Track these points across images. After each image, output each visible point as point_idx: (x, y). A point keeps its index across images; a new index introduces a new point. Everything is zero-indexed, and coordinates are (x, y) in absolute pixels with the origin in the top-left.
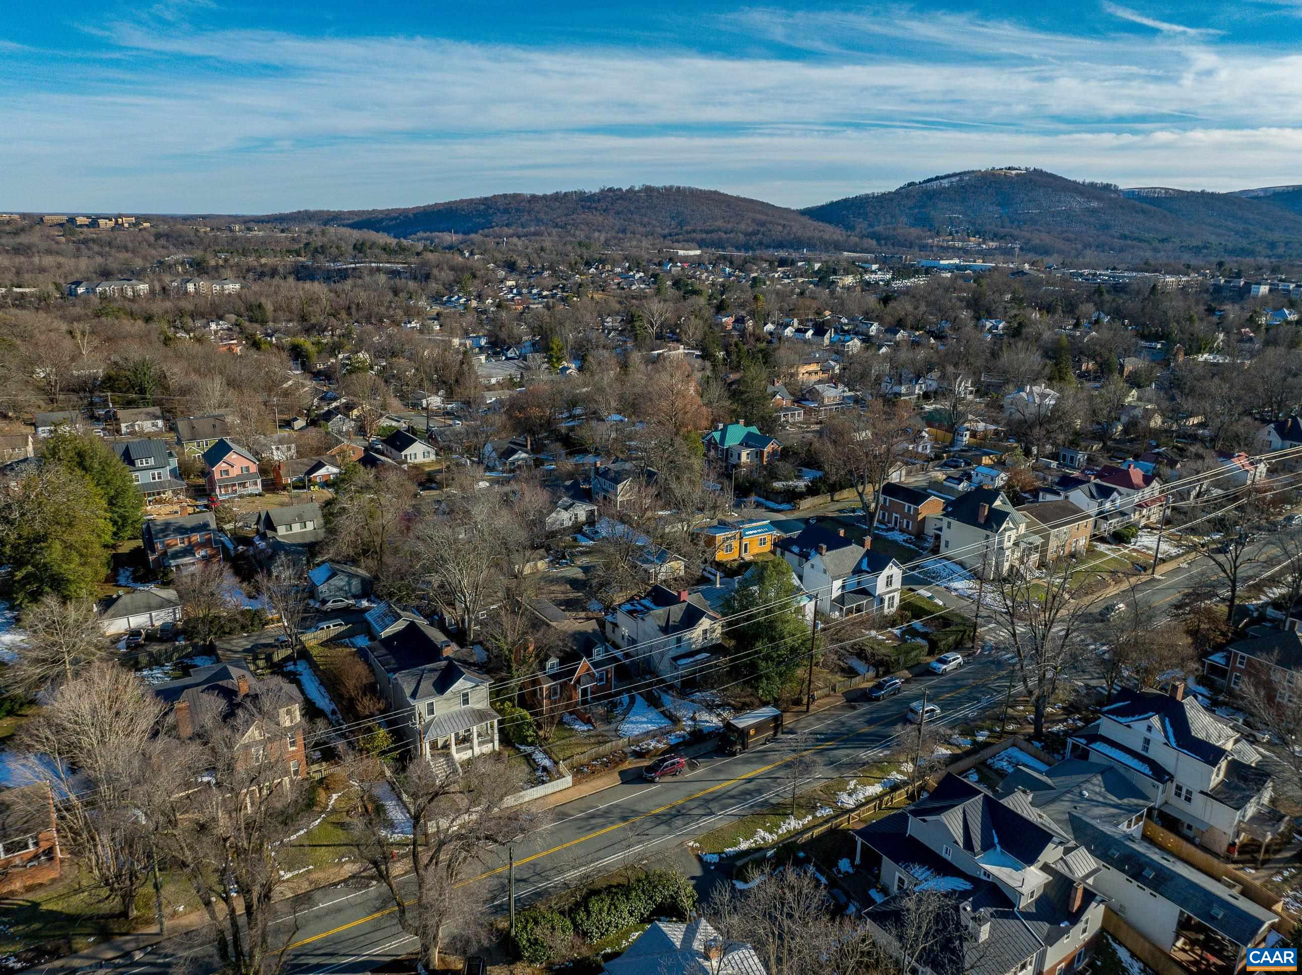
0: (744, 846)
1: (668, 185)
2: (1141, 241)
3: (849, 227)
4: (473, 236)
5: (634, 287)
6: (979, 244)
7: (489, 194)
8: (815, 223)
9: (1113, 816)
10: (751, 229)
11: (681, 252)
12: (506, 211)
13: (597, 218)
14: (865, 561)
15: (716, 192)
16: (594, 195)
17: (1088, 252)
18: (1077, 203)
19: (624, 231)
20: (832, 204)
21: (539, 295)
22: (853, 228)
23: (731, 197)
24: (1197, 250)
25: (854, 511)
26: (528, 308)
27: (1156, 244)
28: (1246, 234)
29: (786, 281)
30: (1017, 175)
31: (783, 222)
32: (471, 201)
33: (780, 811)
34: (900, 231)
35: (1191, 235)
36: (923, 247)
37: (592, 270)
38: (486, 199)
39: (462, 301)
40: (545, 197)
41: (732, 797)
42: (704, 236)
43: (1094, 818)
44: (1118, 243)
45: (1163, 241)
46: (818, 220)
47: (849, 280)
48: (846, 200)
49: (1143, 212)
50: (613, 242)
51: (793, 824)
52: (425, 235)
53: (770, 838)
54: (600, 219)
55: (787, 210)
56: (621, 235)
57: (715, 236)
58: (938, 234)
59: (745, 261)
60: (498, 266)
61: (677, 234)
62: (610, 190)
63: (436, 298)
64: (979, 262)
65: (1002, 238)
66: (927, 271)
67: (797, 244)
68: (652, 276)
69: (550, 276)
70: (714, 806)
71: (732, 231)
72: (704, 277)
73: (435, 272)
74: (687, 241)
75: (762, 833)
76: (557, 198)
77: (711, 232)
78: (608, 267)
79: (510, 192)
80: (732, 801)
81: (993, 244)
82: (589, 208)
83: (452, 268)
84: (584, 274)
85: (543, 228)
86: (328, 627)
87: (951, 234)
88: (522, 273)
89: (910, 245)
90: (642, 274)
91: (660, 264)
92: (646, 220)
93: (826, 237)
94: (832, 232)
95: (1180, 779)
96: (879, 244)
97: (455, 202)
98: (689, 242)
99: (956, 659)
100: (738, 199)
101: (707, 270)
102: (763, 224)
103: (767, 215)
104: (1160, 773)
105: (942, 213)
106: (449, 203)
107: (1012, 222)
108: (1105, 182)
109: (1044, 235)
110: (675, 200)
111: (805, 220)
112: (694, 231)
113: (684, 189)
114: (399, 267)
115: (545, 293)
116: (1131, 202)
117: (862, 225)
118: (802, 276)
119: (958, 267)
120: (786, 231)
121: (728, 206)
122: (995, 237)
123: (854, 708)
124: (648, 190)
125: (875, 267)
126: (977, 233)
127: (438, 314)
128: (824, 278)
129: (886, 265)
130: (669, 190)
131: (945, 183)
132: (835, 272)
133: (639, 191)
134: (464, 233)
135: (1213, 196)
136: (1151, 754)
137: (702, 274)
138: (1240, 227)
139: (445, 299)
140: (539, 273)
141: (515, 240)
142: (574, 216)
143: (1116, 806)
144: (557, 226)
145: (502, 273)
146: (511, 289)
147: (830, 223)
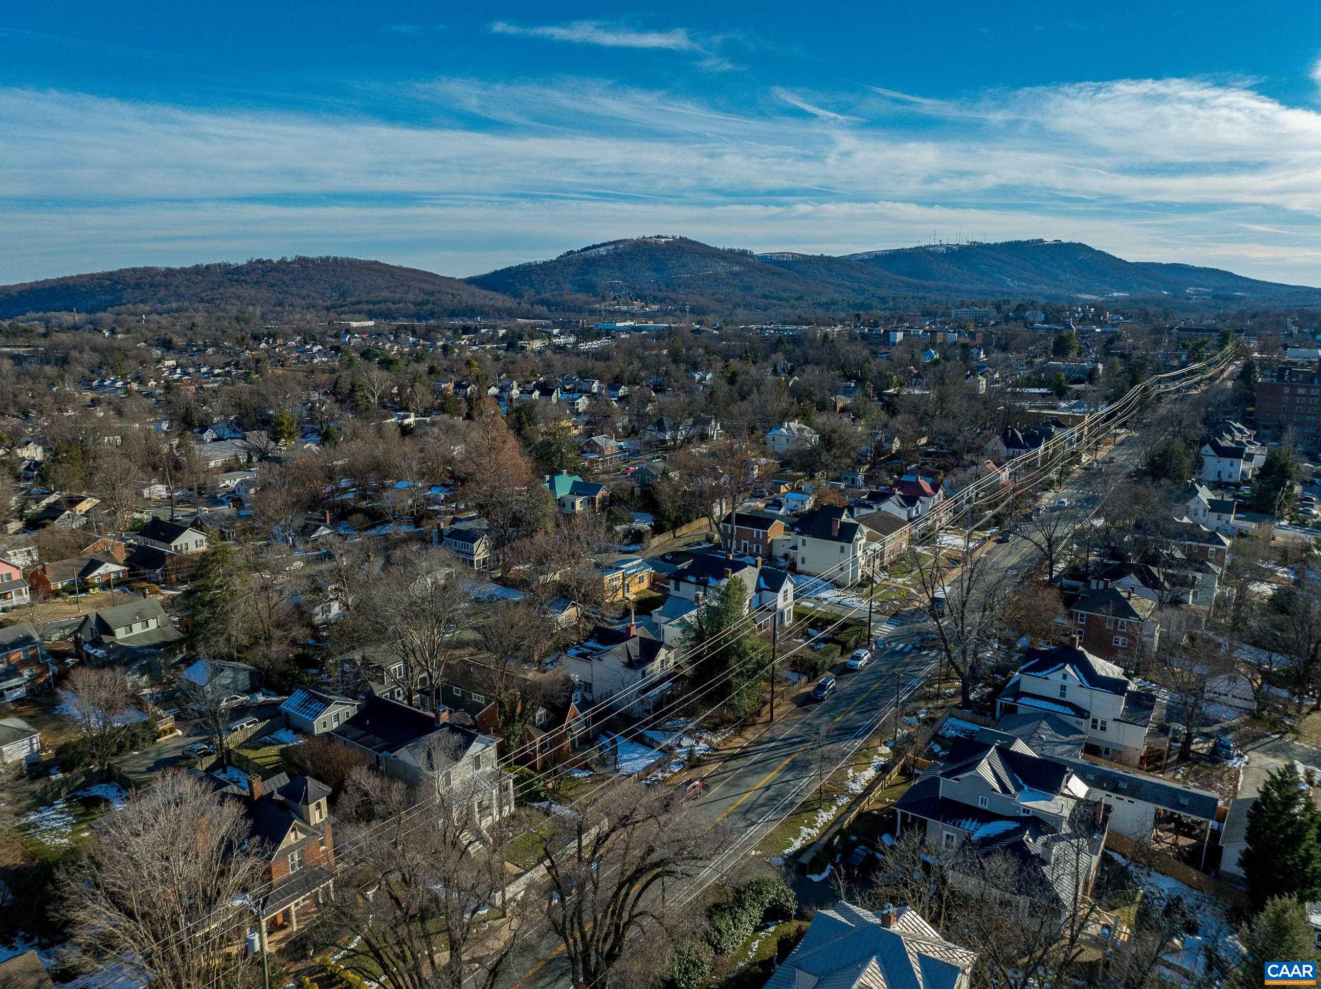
0: (798, 844)
1: (324, 255)
2: (780, 299)
3: (517, 295)
4: (100, 315)
5: (315, 361)
6: (643, 308)
7: (114, 268)
8: (483, 291)
9: (1070, 751)
10: (420, 299)
11: (354, 324)
12: (138, 286)
13: (248, 292)
14: (762, 579)
15: (376, 262)
16: (242, 267)
17: (739, 311)
18: (721, 268)
19: (281, 304)
20: (496, 272)
21: (210, 373)
22: (521, 296)
23: (393, 267)
24: (827, 306)
25: (699, 544)
26: (202, 388)
27: (792, 302)
28: (862, 291)
29: (475, 348)
30: (667, 243)
31: (450, 291)
32: (92, 276)
33: (809, 808)
34: (567, 297)
35: (819, 293)
36: (592, 312)
37: (263, 345)
38: (111, 273)
39: (119, 384)
40: (183, 271)
41: (763, 805)
42: (371, 306)
43: (1062, 754)
44: (762, 302)
45: (797, 299)
46: (485, 288)
47: (537, 344)
48: (509, 269)
49: (779, 274)
50: (270, 316)
51: (825, 817)
52: (37, 315)
53: (815, 832)
54: (253, 292)
55: (452, 279)
56: (279, 309)
57: (383, 306)
58: (603, 299)
59: (429, 330)
60: (150, 345)
61: (341, 306)
62: (259, 261)
63: (85, 383)
64: (651, 323)
65: (661, 301)
66: (608, 333)
67: (471, 312)
68: (332, 349)
69: (215, 353)
70: (752, 816)
71: (400, 302)
72: (387, 347)
73: (74, 354)
74: (354, 312)
75: (805, 830)
76: (197, 270)
77: (379, 303)
78: (280, 341)
79: (141, 265)
80: (764, 809)
81: (655, 307)
82: (237, 280)
83: (94, 349)
84: (255, 349)
85: (186, 304)
86: (242, 727)
87: (615, 299)
88: (181, 351)
89: (580, 310)
90: (320, 347)
91: (337, 336)
92: (304, 292)
93: (499, 304)
94: (502, 300)
95: (1095, 714)
96: (550, 310)
97: (72, 277)
98: (358, 313)
99: (865, 655)
100: (400, 269)
101: (389, 340)
102: (432, 294)
103: (433, 284)
104: (1081, 712)
105: (605, 279)
106: (63, 279)
107: (668, 286)
108: (742, 248)
109: (698, 298)
110: (334, 271)
111: (473, 289)
112: (360, 302)
113: (342, 259)
114: (22, 350)
115: (217, 371)
116: (768, 266)
117: (529, 293)
118: (489, 342)
119: (634, 329)
120: (456, 301)
121: (392, 276)
122: (655, 300)
123: (808, 711)
124: (303, 262)
125: (556, 331)
126: (638, 297)
127: (92, 400)
128: (512, 342)
129: (566, 329)
130: (325, 261)
131: (603, 251)
132: (521, 338)
133: (291, 263)
134: (88, 312)
135: (830, 259)
136: (1067, 699)
137: (384, 344)
138: (856, 286)
139: (95, 383)
140: (201, 351)
141: (155, 317)
142: (221, 290)
143: (1068, 743)
144: (202, 300)
145: (157, 353)
146: (173, 370)
147: (497, 291)
